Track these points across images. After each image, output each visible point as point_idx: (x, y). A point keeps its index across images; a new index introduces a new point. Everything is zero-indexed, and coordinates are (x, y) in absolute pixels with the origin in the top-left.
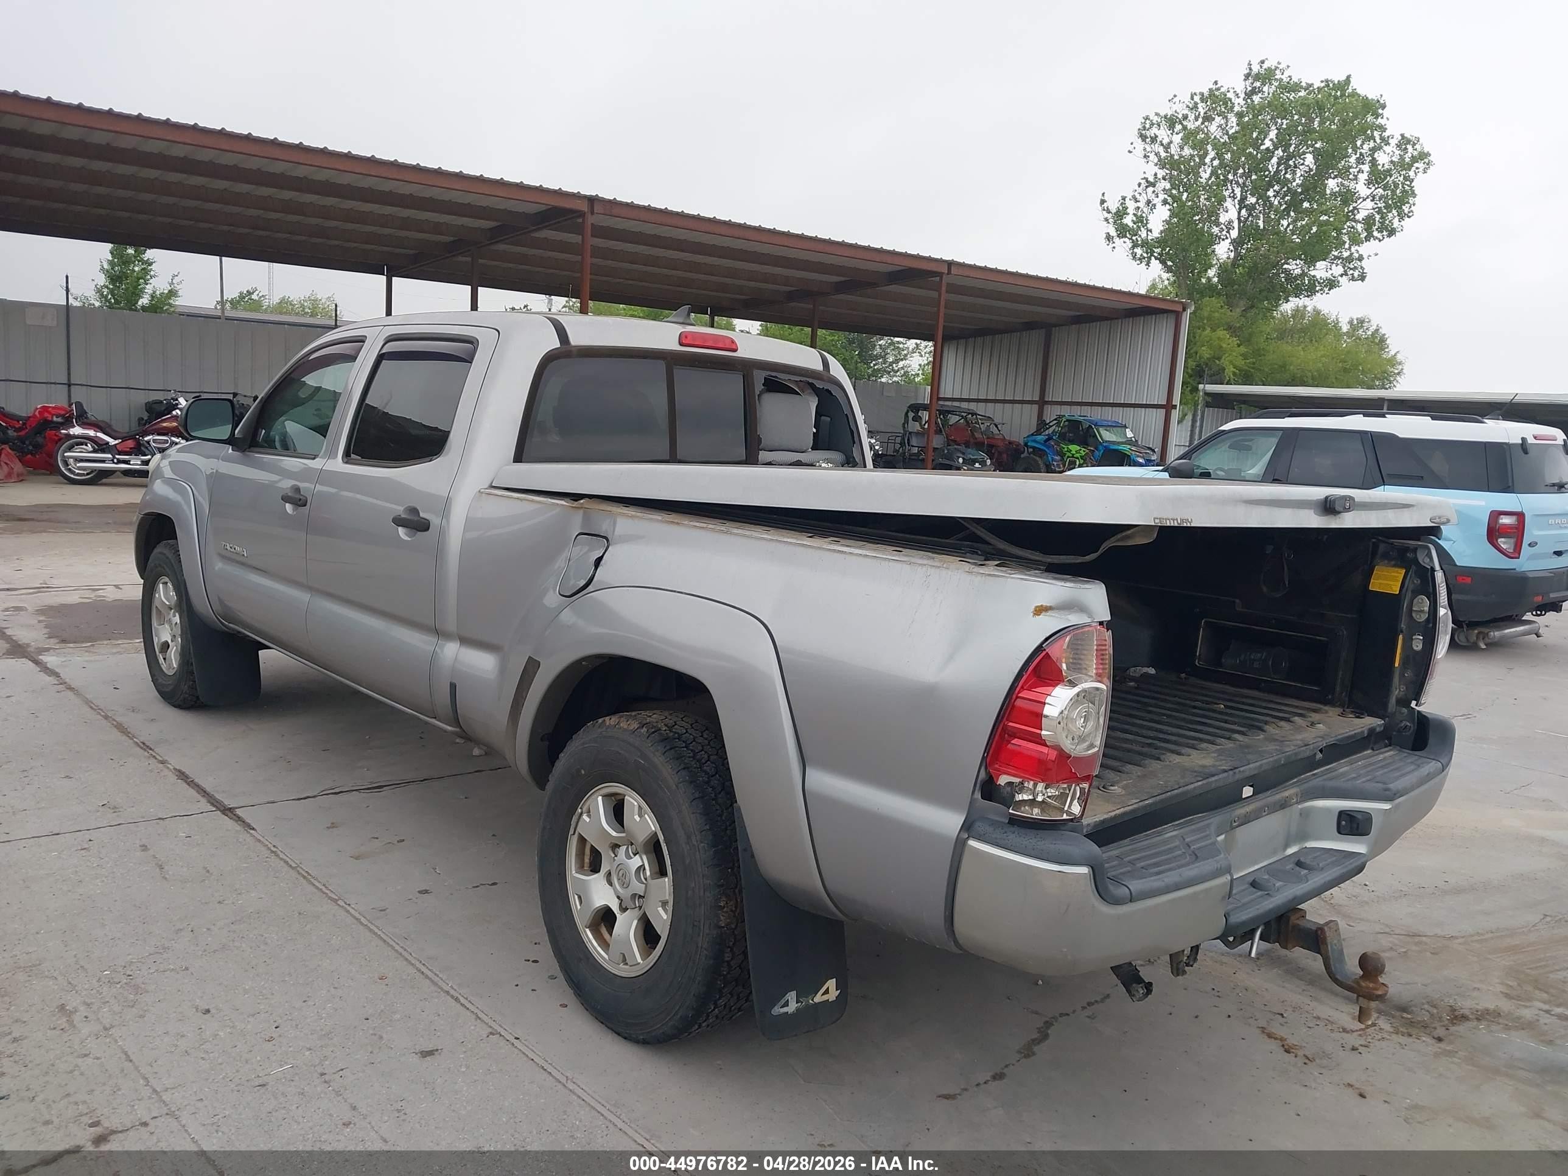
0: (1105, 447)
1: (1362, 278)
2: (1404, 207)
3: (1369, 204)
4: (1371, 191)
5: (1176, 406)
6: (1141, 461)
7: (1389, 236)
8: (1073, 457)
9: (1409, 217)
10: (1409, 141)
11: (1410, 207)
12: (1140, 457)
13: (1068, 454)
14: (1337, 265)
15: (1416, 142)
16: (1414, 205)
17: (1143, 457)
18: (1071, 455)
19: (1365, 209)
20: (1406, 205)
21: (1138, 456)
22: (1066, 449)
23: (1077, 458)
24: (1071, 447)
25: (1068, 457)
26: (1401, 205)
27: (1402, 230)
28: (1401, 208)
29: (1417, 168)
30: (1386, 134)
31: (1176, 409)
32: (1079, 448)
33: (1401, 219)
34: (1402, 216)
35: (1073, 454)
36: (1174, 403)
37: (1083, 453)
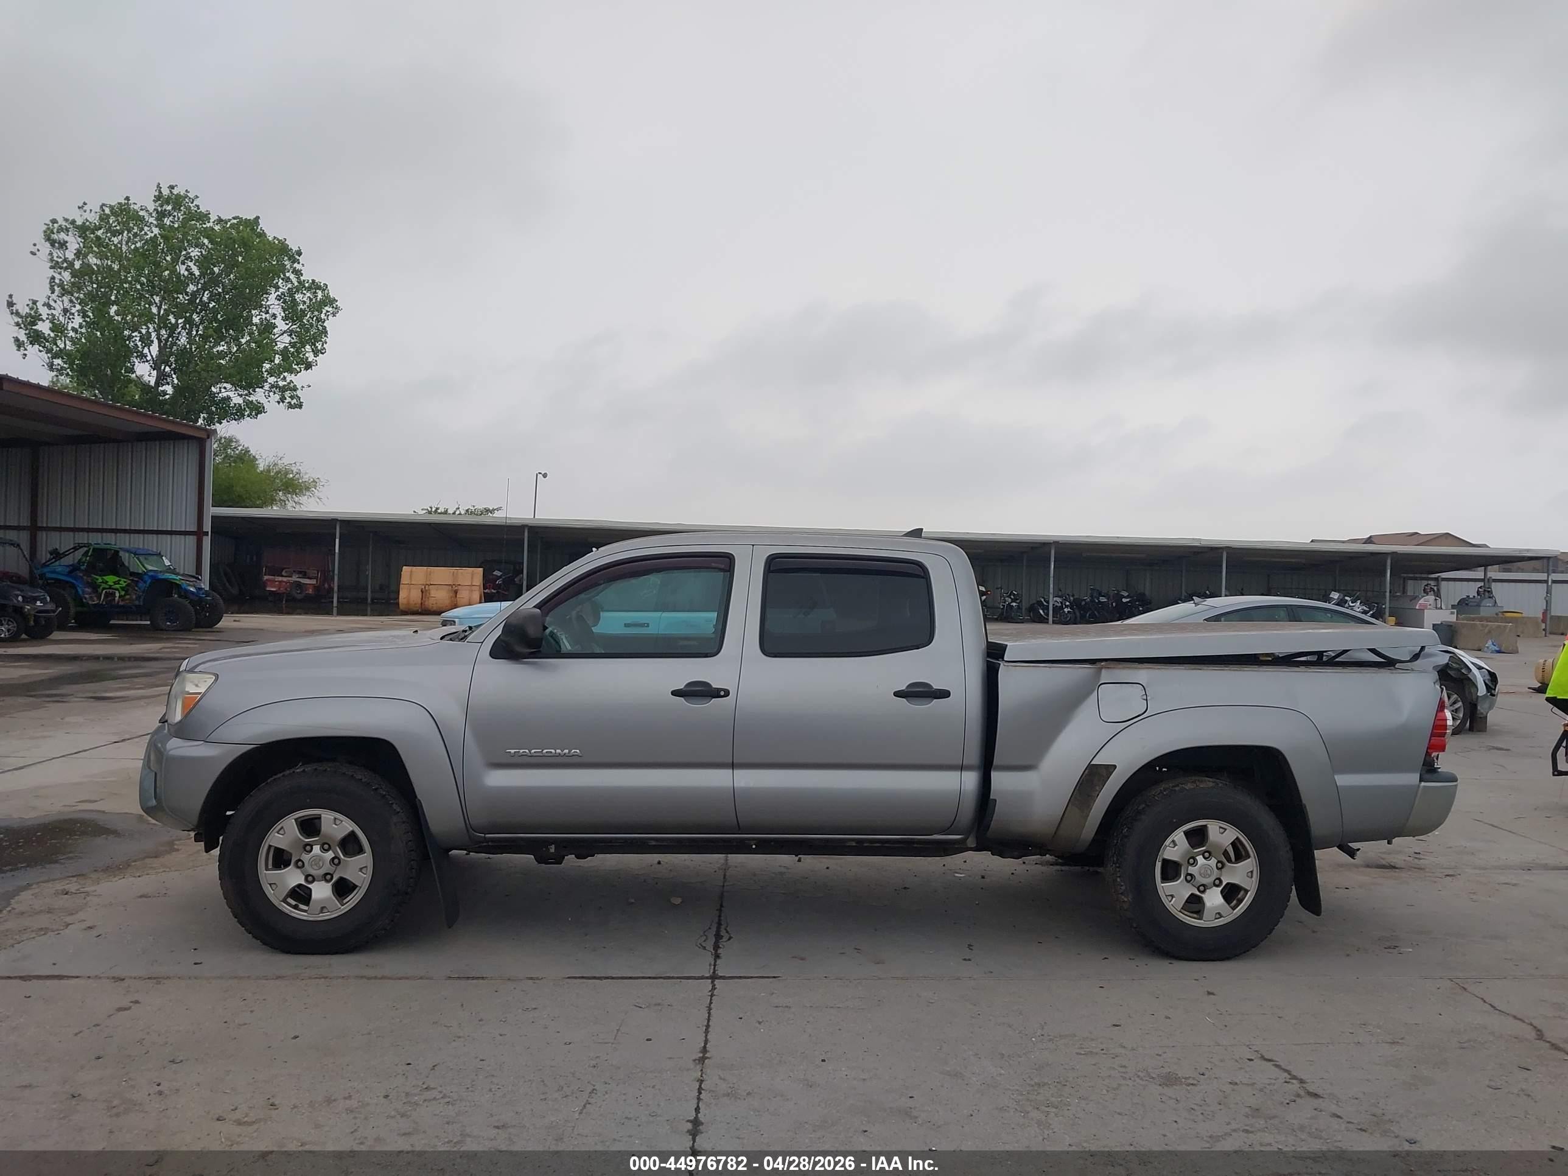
0: (152, 576)
1: (300, 406)
2: (317, 345)
3: (286, 339)
4: (288, 326)
5: (208, 532)
6: (191, 589)
7: (306, 369)
8: (110, 588)
9: (323, 353)
10: (319, 288)
11: (323, 345)
12: (191, 586)
13: (104, 585)
14: (275, 393)
15: (325, 288)
16: (326, 343)
17: (194, 586)
18: (107, 587)
19: (282, 342)
20: (319, 343)
21: (189, 585)
22: (100, 580)
23: (117, 589)
24: (107, 578)
25: (104, 589)
26: (315, 342)
27: (317, 365)
28: (315, 345)
29: (327, 311)
30: (302, 278)
31: (208, 535)
32: (117, 579)
33: (316, 355)
34: (316, 353)
35: (111, 586)
36: (204, 530)
37: (124, 584)
